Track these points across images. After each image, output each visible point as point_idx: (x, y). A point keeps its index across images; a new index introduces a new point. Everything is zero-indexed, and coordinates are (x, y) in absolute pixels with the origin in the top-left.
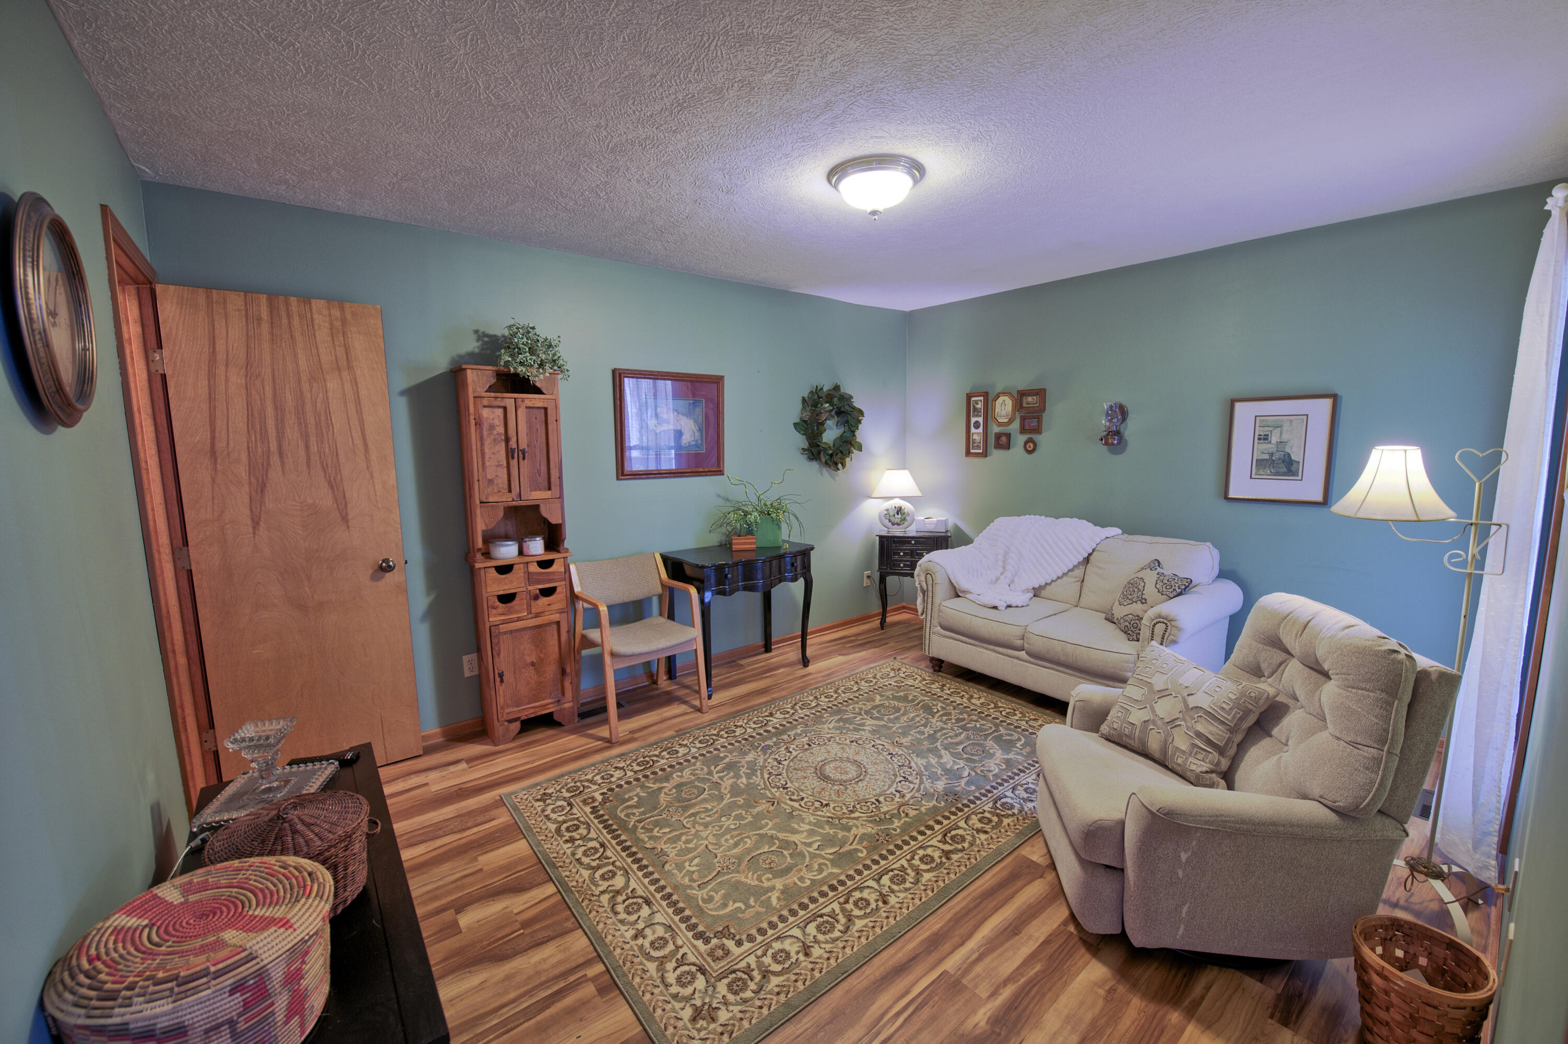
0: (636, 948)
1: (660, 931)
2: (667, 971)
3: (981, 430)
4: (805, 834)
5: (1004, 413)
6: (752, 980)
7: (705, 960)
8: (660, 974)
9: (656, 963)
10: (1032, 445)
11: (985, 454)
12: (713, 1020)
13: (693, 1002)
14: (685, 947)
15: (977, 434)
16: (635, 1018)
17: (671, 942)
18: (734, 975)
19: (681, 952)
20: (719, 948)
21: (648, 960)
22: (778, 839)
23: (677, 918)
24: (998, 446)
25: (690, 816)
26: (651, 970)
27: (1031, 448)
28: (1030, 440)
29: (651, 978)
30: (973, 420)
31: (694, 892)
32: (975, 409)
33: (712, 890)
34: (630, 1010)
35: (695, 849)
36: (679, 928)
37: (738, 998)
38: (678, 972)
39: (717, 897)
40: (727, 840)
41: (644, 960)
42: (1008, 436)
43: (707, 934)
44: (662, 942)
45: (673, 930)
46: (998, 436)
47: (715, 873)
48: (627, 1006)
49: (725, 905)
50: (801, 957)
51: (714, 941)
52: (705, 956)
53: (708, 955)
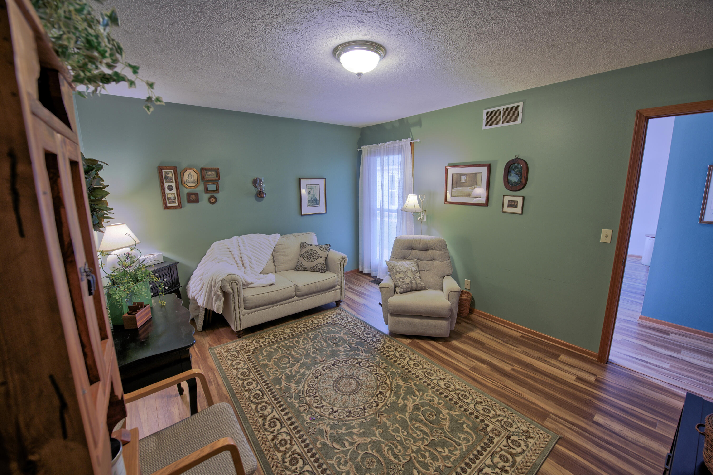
0: (512, 469)
1: (496, 459)
2: (517, 452)
3: (174, 191)
4: (405, 401)
5: (191, 180)
6: (503, 420)
7: (503, 437)
8: (520, 455)
9: (516, 457)
10: (214, 199)
11: (180, 206)
12: (528, 431)
13: (525, 439)
14: (500, 446)
15: (171, 194)
16: (545, 462)
17: (500, 453)
18: (504, 426)
19: (503, 448)
20: (493, 432)
21: (516, 462)
22: (412, 413)
23: (485, 453)
24: (189, 201)
25: (399, 459)
26: (520, 459)
27: (213, 200)
28: (212, 197)
29: (524, 458)
30: (166, 185)
31: (464, 447)
32: (167, 178)
33: (460, 440)
34: (543, 465)
35: (429, 451)
36: (490, 451)
37: (513, 424)
38: (515, 447)
39: (463, 436)
40: (418, 436)
41: (517, 464)
42: (196, 194)
43: (488, 438)
44: (502, 457)
45: (493, 454)
46: (189, 195)
47: (447, 439)
48: (542, 467)
49: (467, 432)
50: (484, 404)
51: (491, 434)
52: (500, 437)
53: (499, 436)
